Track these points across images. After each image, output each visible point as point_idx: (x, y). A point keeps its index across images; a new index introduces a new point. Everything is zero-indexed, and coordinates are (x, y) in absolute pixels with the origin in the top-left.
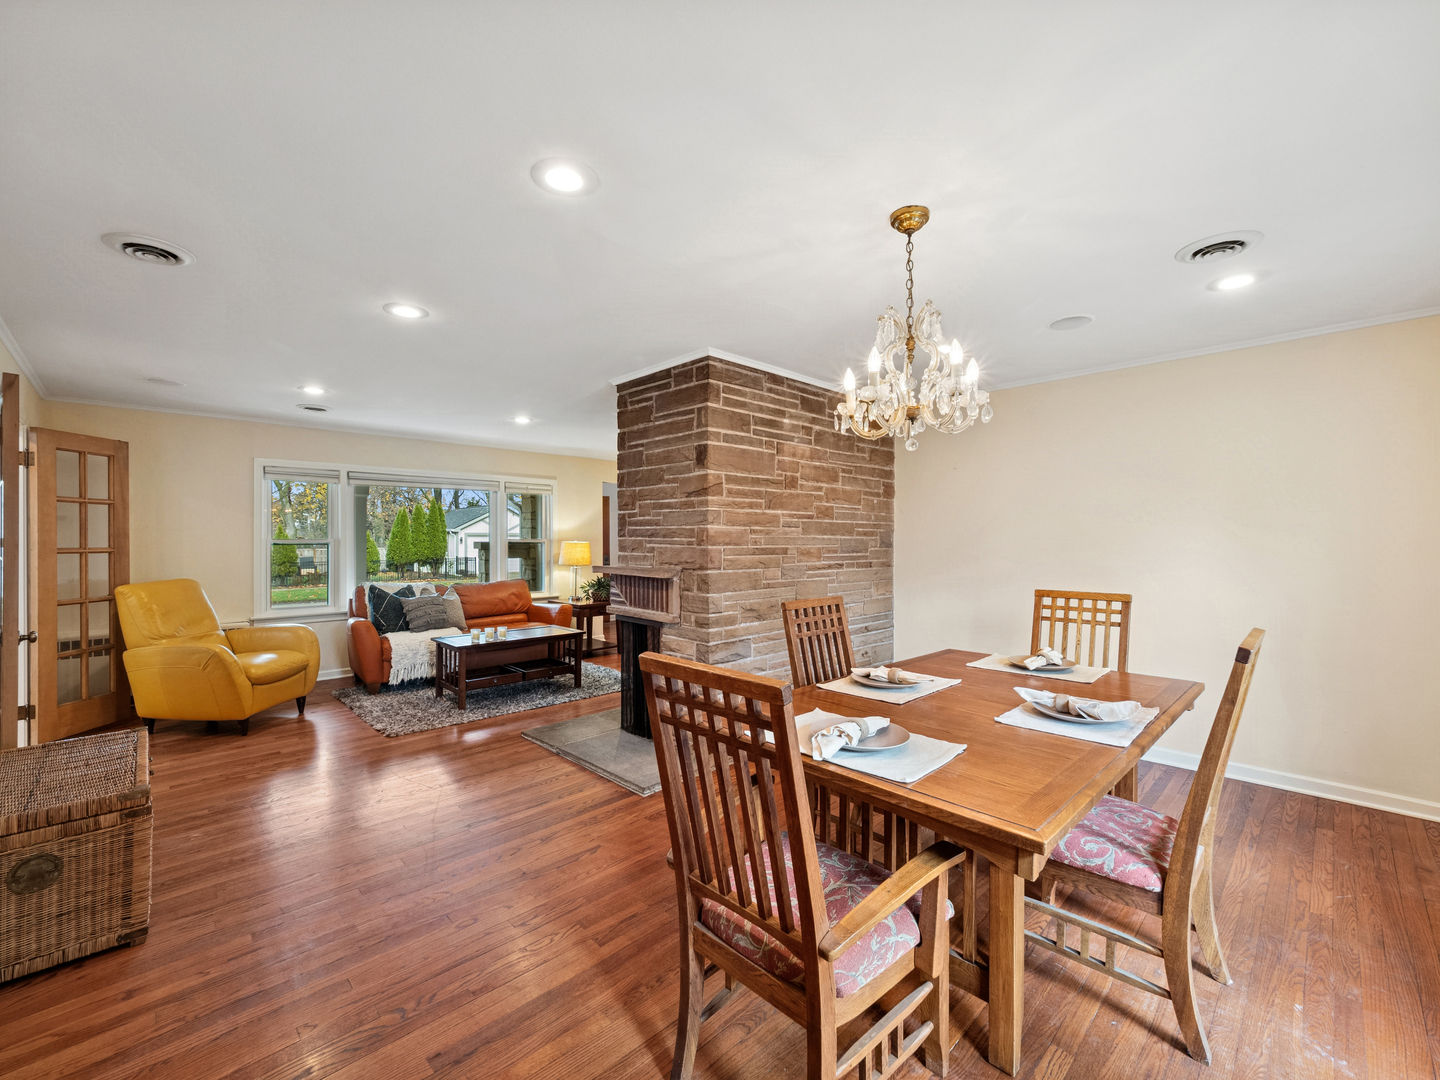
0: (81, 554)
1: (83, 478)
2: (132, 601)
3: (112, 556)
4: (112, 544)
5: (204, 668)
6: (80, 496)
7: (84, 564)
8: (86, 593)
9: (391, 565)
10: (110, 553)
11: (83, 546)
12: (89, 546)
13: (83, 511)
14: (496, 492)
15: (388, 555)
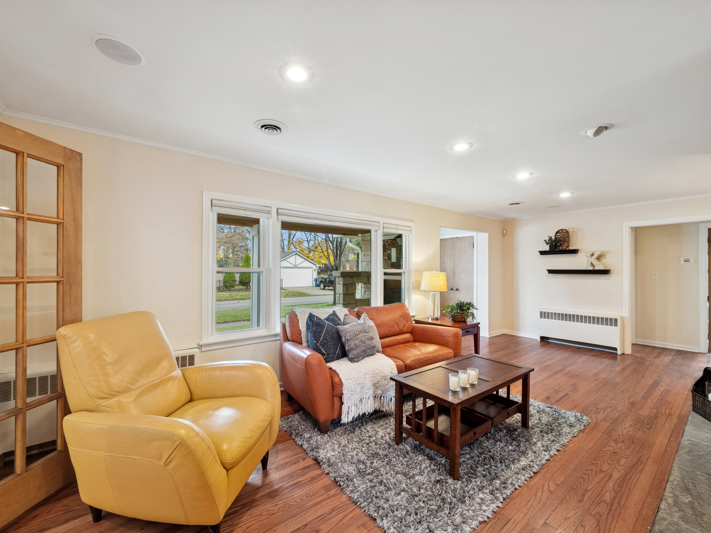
0: (17, 284)
1: (20, 187)
2: (78, 346)
3: (61, 286)
4: (60, 271)
5: (167, 464)
6: (17, 210)
7: (21, 297)
8: (24, 334)
9: (241, 282)
10: (58, 282)
11: (20, 275)
12: (28, 274)
13: (20, 229)
14: (376, 231)
15: (240, 277)
